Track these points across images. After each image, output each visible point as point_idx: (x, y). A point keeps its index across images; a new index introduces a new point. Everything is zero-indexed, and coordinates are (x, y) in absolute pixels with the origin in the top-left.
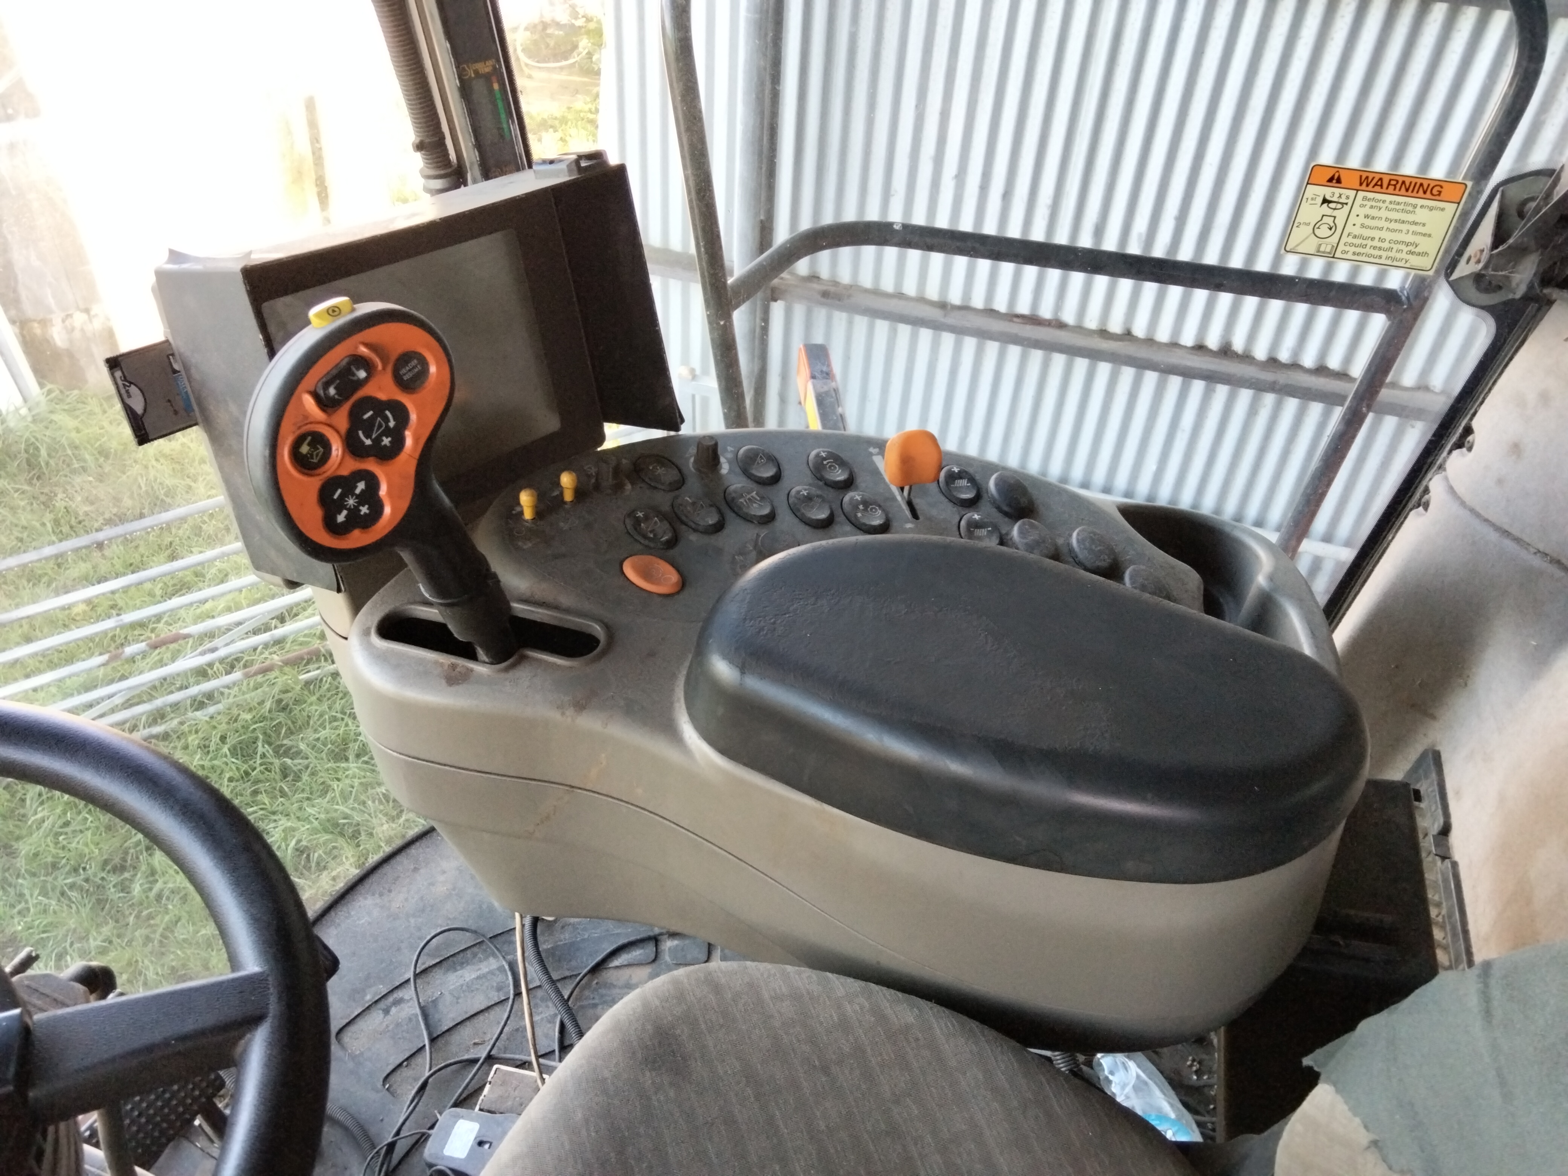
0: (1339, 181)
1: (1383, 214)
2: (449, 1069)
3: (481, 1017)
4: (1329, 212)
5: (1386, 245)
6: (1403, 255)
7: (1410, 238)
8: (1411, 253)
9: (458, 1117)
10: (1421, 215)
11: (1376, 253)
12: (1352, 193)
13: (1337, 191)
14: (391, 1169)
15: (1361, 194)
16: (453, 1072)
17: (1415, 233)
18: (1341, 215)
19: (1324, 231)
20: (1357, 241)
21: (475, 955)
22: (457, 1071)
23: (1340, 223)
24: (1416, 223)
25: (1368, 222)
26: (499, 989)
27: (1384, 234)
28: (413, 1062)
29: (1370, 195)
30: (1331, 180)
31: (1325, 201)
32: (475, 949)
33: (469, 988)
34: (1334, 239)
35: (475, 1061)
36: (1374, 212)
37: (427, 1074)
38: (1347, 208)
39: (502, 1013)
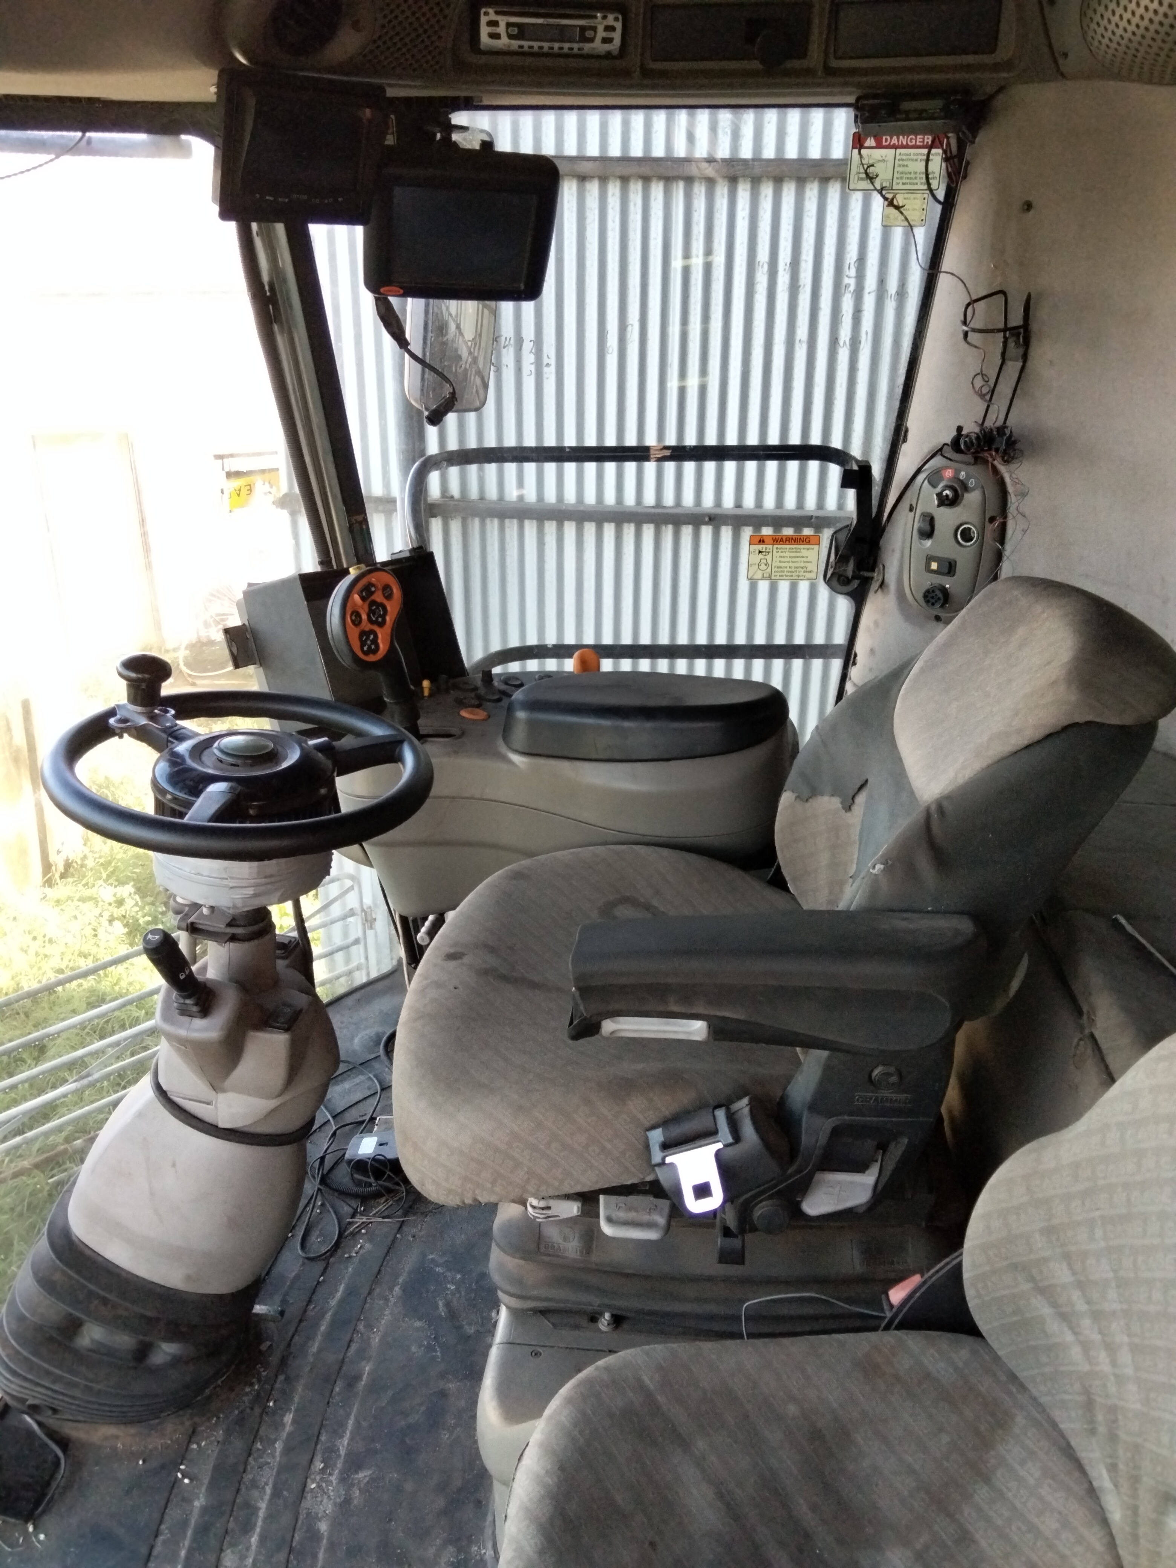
0: (763, 541)
1: (787, 554)
2: (347, 1127)
3: (361, 1104)
4: (763, 557)
5: (793, 570)
6: (801, 574)
7: (802, 565)
8: (805, 572)
9: (363, 1138)
10: (804, 553)
11: (790, 574)
12: (771, 547)
13: (764, 546)
14: (325, 1172)
15: (775, 546)
16: (350, 1130)
17: (804, 562)
18: (769, 557)
19: (763, 567)
20: (780, 570)
21: (349, 1076)
22: (353, 1128)
23: (769, 562)
24: (802, 557)
25: (782, 559)
26: (369, 1088)
27: (791, 564)
28: (323, 1129)
29: (779, 546)
30: (760, 541)
31: (760, 552)
32: (348, 1073)
33: (349, 1091)
34: (769, 570)
35: (363, 1122)
36: (783, 555)
37: (334, 1128)
38: (770, 554)
39: (374, 1101)
